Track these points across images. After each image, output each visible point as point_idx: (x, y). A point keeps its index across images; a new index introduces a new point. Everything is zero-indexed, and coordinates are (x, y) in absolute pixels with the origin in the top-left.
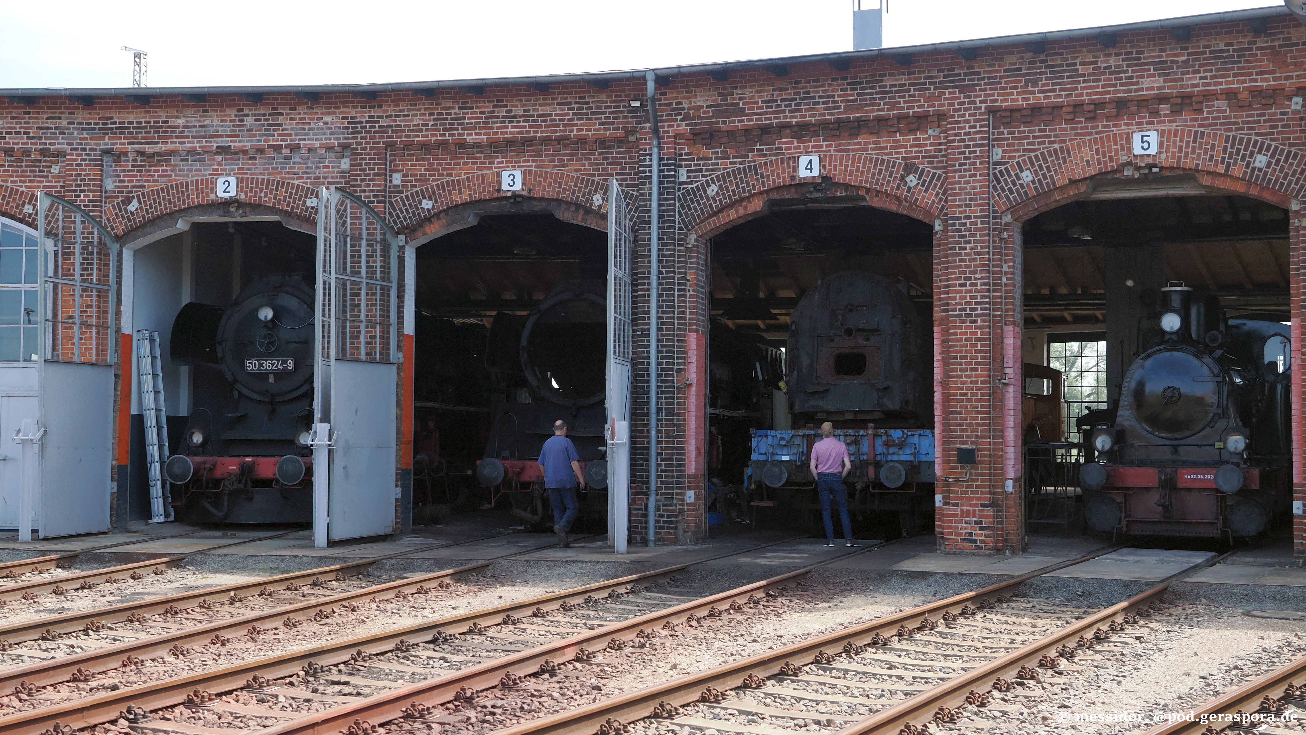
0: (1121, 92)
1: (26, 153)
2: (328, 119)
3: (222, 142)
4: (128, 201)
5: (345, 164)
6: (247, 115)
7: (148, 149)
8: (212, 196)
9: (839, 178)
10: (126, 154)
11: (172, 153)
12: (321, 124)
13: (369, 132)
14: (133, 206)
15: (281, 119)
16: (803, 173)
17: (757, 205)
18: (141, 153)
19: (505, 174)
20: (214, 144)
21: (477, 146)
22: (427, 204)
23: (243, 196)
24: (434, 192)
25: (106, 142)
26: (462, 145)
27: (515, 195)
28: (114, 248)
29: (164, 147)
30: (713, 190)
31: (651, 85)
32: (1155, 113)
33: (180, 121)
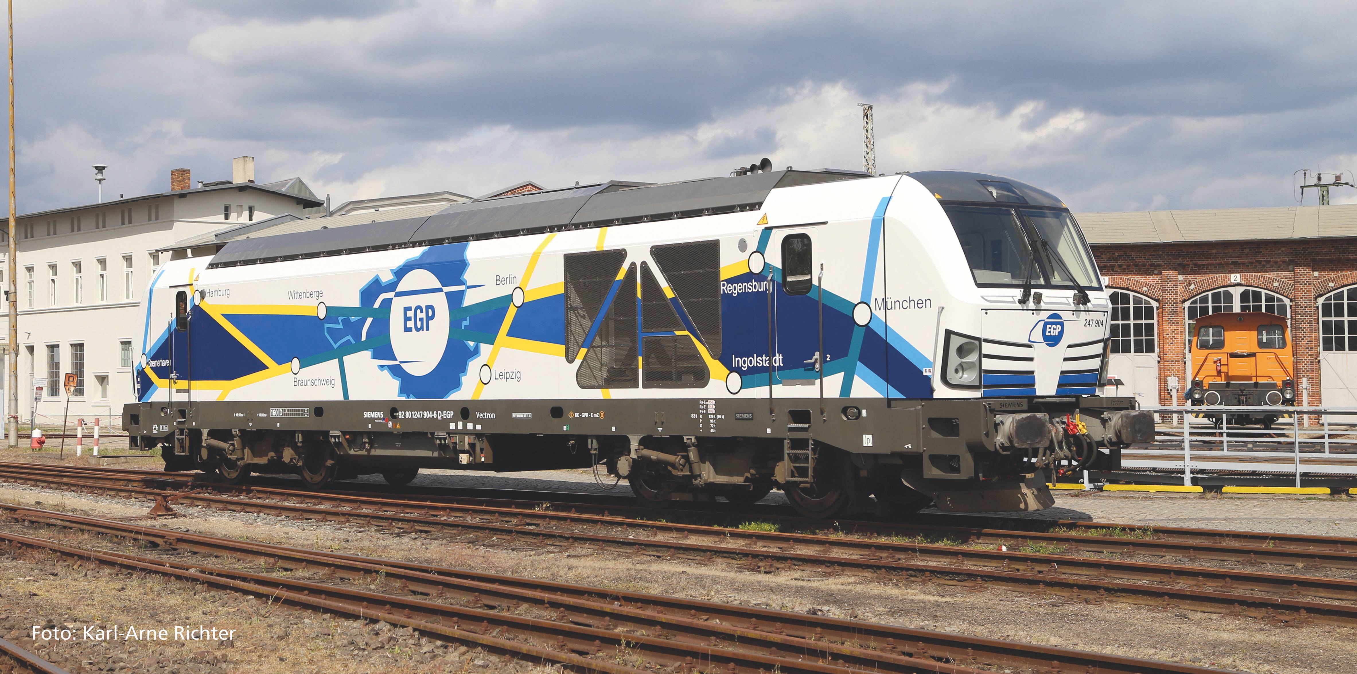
1: (1144, 265)
2: (1283, 249)
4: (1190, 284)
6: (1245, 248)
7: (1199, 263)
8: (1229, 282)
10: (1188, 265)
11: (1211, 264)
12: (1280, 251)
13: (1303, 255)
14: (1192, 287)
15: (1261, 250)
18: (1196, 265)
22: (1331, 285)
23: (1243, 282)
24: (1334, 280)
25: (1180, 260)
26: (1348, 260)
29: (1207, 262)
33: (1214, 251)
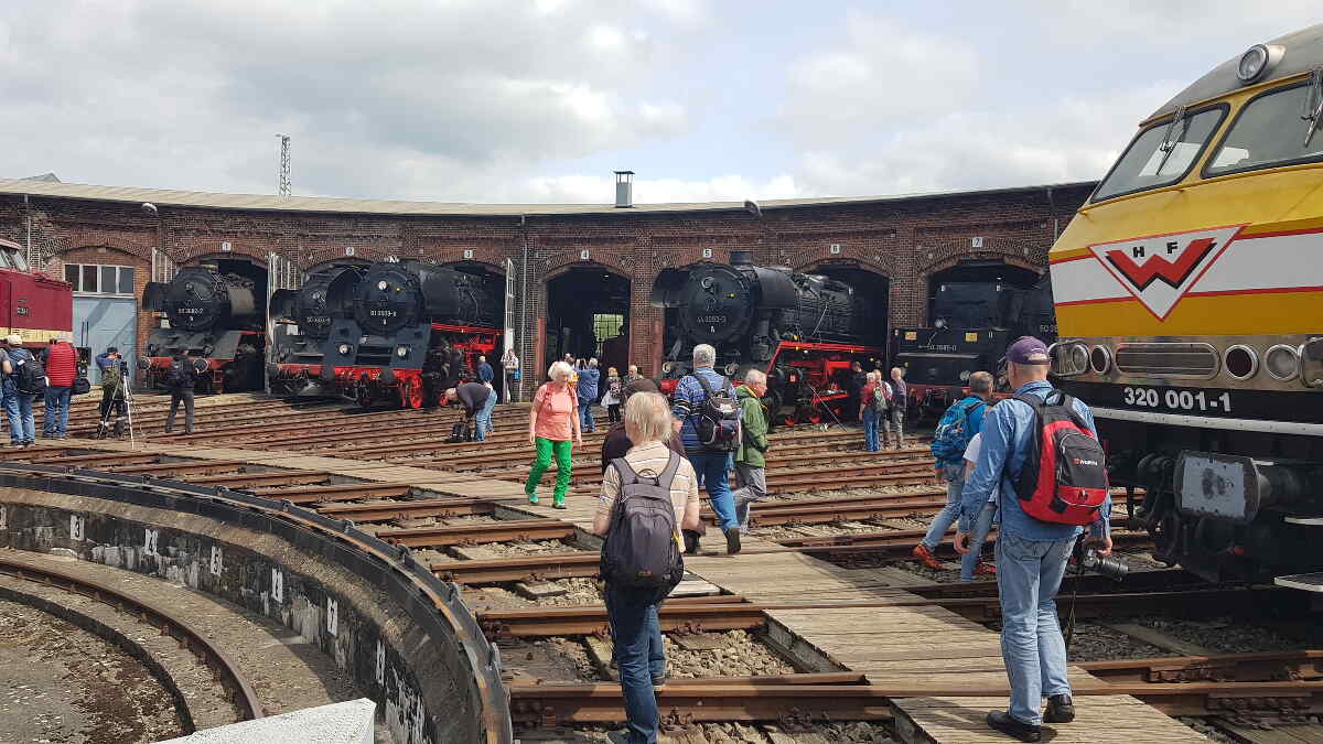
0: (698, 233)
2: (393, 225)
3: (350, 233)
4: (309, 255)
5: (400, 244)
6: (359, 222)
7: (317, 234)
8: (344, 255)
9: (597, 260)
10: (308, 236)
11: (327, 236)
13: (410, 232)
14: (311, 257)
15: (373, 224)
16: (583, 257)
17: (565, 269)
18: (314, 236)
19: (466, 252)
20: (345, 234)
21: (455, 239)
23: (356, 255)
24: (437, 257)
26: (448, 238)
27: (470, 260)
28: (303, 275)
29: (324, 234)
30: (548, 262)
31: (523, 221)
32: (711, 242)
33: (330, 221)
